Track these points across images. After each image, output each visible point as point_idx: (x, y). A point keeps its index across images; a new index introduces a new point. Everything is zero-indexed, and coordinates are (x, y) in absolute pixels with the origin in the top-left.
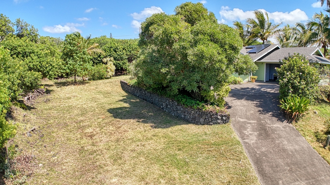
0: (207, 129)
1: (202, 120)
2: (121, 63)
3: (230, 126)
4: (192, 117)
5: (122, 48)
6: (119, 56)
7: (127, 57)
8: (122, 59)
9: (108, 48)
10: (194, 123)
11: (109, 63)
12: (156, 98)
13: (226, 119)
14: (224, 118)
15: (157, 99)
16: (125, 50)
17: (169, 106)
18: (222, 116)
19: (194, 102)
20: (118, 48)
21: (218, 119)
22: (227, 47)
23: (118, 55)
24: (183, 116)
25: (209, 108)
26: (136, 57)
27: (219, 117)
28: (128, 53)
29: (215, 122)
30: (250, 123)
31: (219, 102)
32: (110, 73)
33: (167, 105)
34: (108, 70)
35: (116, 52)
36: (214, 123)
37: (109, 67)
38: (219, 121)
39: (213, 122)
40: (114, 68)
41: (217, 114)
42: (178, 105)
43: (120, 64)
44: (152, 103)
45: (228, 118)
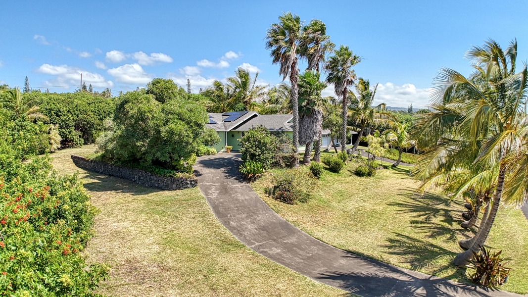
0: (179, 192)
1: (174, 186)
2: (66, 131)
3: (198, 188)
4: (165, 184)
5: (66, 110)
6: (63, 123)
7: (74, 124)
8: (67, 126)
9: (47, 109)
10: (167, 190)
11: (53, 132)
12: (127, 172)
13: (194, 184)
14: (193, 182)
16: (71, 113)
17: (141, 178)
18: (191, 181)
19: (166, 171)
20: (61, 110)
21: (188, 184)
22: (192, 124)
23: (63, 121)
24: (157, 185)
25: (180, 175)
26: (85, 123)
27: (188, 182)
28: (76, 118)
29: (186, 186)
30: (215, 185)
31: (187, 170)
32: (55, 146)
33: (139, 177)
34: (52, 141)
35: (58, 115)
36: (185, 188)
37: (53, 137)
38: (189, 186)
39: (184, 186)
40: (59, 138)
41: (186, 180)
42: (152, 175)
43: (64, 133)
44: (121, 178)
45: (196, 182)
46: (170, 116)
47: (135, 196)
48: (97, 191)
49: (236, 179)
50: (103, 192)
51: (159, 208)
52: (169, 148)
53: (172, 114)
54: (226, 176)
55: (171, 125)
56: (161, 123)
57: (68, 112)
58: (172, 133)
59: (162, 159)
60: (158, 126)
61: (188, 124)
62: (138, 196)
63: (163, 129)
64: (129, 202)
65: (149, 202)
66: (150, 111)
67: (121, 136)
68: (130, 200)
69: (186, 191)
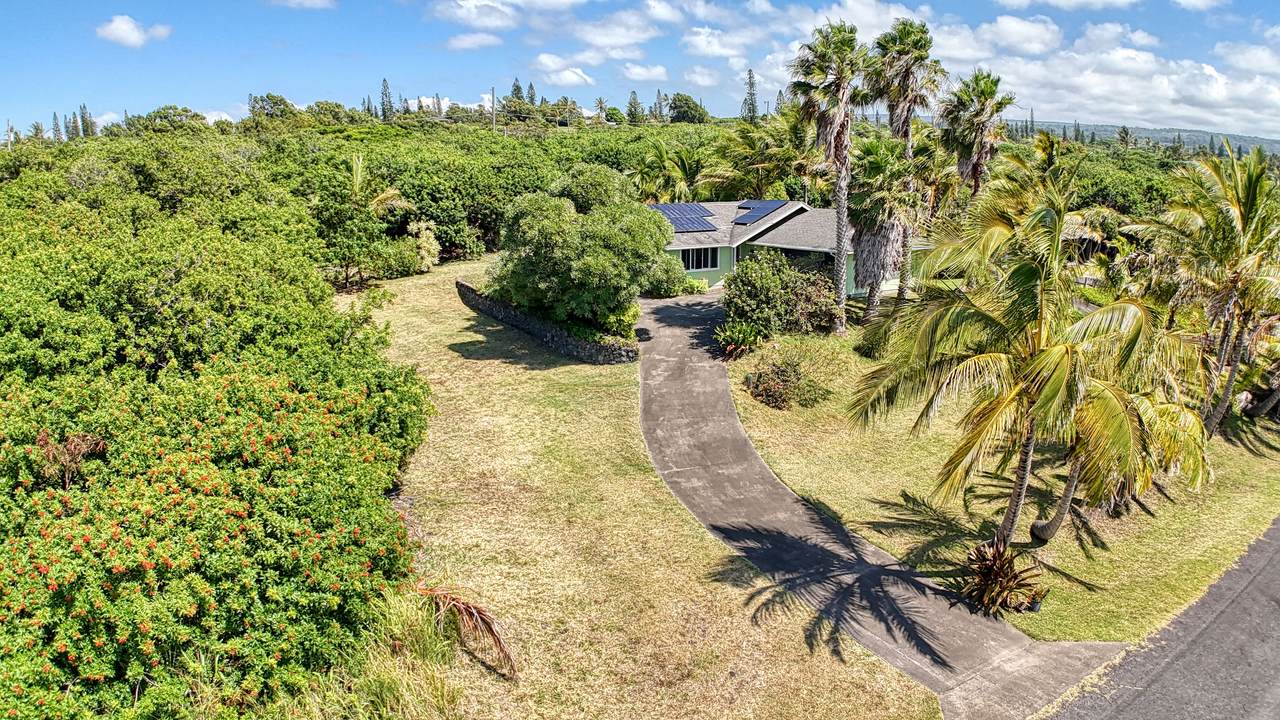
0: (606, 369)
1: (601, 358)
2: (451, 230)
3: (638, 365)
4: (587, 354)
5: (450, 187)
6: (445, 214)
7: (464, 214)
8: (453, 220)
9: (414, 187)
10: (589, 363)
11: (425, 234)
12: (536, 325)
13: (633, 356)
14: (630, 354)
15: (538, 326)
16: (460, 192)
17: (556, 339)
18: (628, 352)
19: (588, 331)
20: (442, 188)
21: (623, 356)
22: (628, 255)
23: (443, 210)
25: (609, 339)
26: (487, 211)
27: (624, 353)
28: (468, 202)
29: (619, 360)
30: (667, 361)
31: (622, 331)
32: (428, 261)
33: (553, 337)
34: (423, 252)
35: (434, 199)
36: (616, 362)
37: (425, 244)
38: (624, 359)
39: (615, 360)
40: (436, 247)
41: (620, 349)
42: (569, 336)
43: (448, 234)
44: (529, 333)
45: (636, 354)
46: (589, 242)
47: (534, 372)
48: (478, 359)
49: (708, 351)
50: (488, 362)
51: (561, 397)
52: (587, 296)
53: (593, 238)
54: (692, 344)
55: (589, 259)
56: (572, 255)
57: (455, 190)
58: (587, 271)
59: (578, 312)
60: (568, 258)
61: (620, 254)
62: (538, 372)
63: (574, 264)
64: (521, 383)
65: (551, 385)
66: (560, 233)
67: (513, 272)
68: (524, 379)
69: (616, 368)
